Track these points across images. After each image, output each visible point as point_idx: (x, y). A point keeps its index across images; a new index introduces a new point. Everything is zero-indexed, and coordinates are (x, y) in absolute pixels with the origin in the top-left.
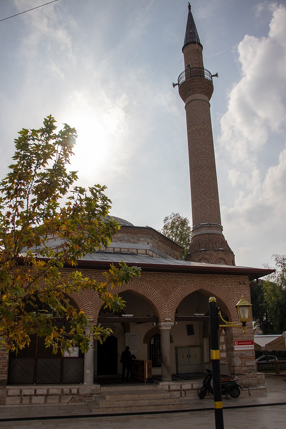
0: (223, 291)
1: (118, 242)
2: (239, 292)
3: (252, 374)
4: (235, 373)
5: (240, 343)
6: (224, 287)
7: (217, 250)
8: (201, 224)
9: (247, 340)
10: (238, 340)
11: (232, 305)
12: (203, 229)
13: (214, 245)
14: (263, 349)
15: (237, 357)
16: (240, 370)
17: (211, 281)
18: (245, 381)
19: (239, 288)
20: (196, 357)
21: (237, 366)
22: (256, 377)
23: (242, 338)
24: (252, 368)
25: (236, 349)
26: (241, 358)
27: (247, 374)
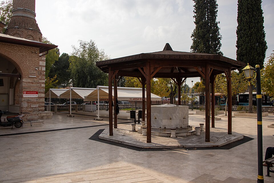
0: (18, 56)
2: (31, 59)
3: (35, 113)
4: (23, 112)
5: (27, 93)
6: (19, 53)
7: (28, 29)
8: (18, 8)
9: (34, 91)
10: (26, 91)
11: (24, 67)
12: (19, 12)
13: (26, 25)
14: (58, 98)
15: (25, 102)
16: (27, 110)
17: (8, 48)
18: (29, 117)
19: (31, 56)
20: (3, 101)
21: (24, 108)
22: (37, 115)
23: (30, 90)
24: (36, 109)
25: (24, 97)
26: (28, 102)
27: (31, 112)
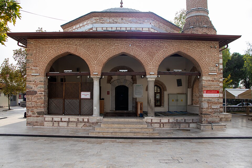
0: (197, 52)
1: (129, 23)
2: (210, 54)
3: (216, 114)
4: (203, 113)
5: (208, 92)
6: (197, 50)
7: (202, 27)
8: (191, 9)
9: (214, 90)
10: (207, 90)
11: (204, 64)
12: (193, 13)
13: (200, 23)
14: (236, 98)
15: (205, 102)
16: (207, 111)
17: (187, 45)
18: (210, 119)
19: (210, 51)
20: (182, 101)
21: (204, 108)
22: (219, 117)
23: (210, 88)
24: (217, 110)
25: (204, 96)
26: (208, 103)
27: (212, 114)
